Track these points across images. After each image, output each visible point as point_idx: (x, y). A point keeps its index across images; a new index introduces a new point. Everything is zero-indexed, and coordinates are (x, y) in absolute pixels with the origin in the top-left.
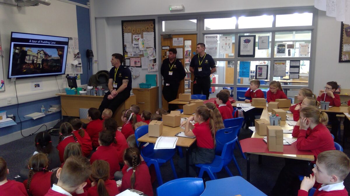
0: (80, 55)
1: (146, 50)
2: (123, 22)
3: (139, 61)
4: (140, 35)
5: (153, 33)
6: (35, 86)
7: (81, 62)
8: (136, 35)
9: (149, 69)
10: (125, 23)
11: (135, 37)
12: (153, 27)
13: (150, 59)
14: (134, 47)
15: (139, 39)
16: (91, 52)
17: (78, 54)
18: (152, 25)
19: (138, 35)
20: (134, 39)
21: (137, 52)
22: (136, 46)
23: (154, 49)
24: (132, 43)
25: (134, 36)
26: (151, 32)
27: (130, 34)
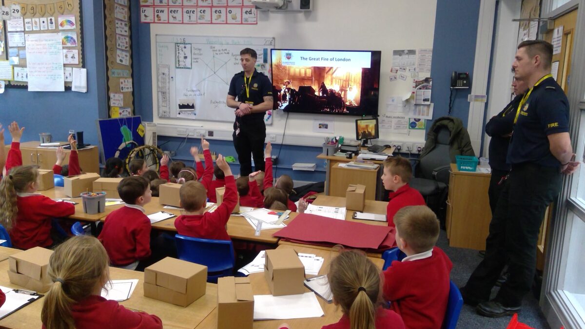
0: (431, 83)
6: (318, 126)
7: (430, 97)
16: (463, 76)
17: (427, 80)
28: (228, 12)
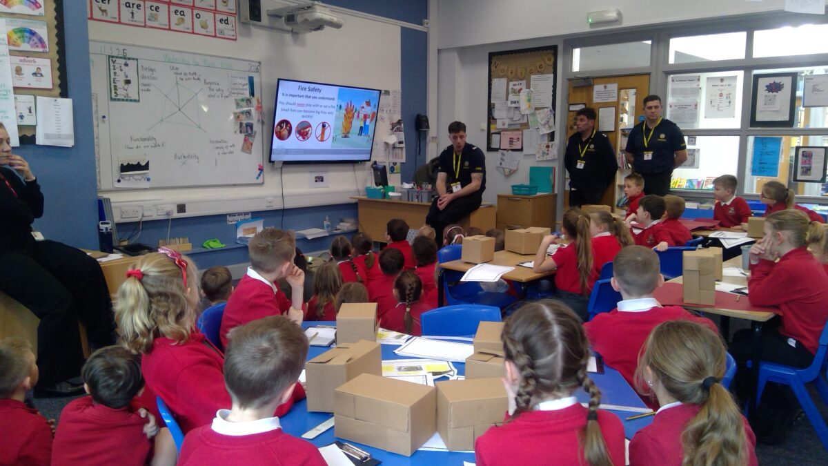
0: (402, 125)
1: (533, 114)
2: (492, 56)
3: (518, 138)
4: (524, 82)
5: (552, 75)
7: (404, 140)
8: (515, 83)
9: (537, 155)
10: (496, 57)
11: (514, 85)
12: (551, 63)
13: (541, 134)
14: (510, 108)
15: (522, 91)
16: (424, 119)
17: (399, 122)
18: (550, 60)
19: (520, 82)
20: (510, 90)
21: (514, 119)
22: (514, 105)
23: (551, 111)
24: (507, 100)
25: (511, 84)
26: (549, 73)
27: (504, 81)
28: (195, 15)
